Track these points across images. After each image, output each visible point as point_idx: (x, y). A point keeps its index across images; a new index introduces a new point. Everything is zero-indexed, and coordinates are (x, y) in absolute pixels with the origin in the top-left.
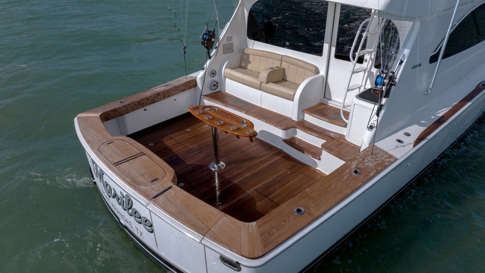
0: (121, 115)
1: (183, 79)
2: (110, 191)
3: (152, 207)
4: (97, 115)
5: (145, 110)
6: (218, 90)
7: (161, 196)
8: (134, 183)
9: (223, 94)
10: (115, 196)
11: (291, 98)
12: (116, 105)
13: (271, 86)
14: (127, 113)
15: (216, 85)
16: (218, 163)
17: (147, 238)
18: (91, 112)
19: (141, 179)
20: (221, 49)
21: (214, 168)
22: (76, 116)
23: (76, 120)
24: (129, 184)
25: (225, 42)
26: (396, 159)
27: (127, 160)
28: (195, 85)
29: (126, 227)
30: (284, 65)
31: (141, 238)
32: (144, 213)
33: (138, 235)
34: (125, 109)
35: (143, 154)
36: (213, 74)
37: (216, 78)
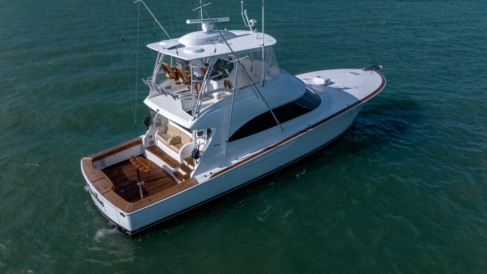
0: (102, 158)
1: (135, 140)
2: (91, 192)
3: (102, 197)
4: (91, 159)
5: (115, 155)
6: (154, 144)
7: (106, 194)
8: (98, 189)
9: (155, 147)
10: (93, 194)
11: (178, 153)
12: (101, 153)
13: (172, 146)
14: (105, 157)
15: (152, 142)
16: (140, 182)
17: (102, 209)
18: (88, 157)
19: (101, 188)
20: (154, 125)
21: (139, 184)
22: (82, 158)
23: (82, 160)
24: (97, 189)
25: (157, 121)
26: (198, 183)
27: (97, 180)
28: (142, 142)
29: (97, 206)
30: (181, 136)
31: (101, 209)
32: (101, 200)
33: (100, 208)
34: (104, 155)
35: (104, 178)
36: (151, 137)
37: (152, 139)
